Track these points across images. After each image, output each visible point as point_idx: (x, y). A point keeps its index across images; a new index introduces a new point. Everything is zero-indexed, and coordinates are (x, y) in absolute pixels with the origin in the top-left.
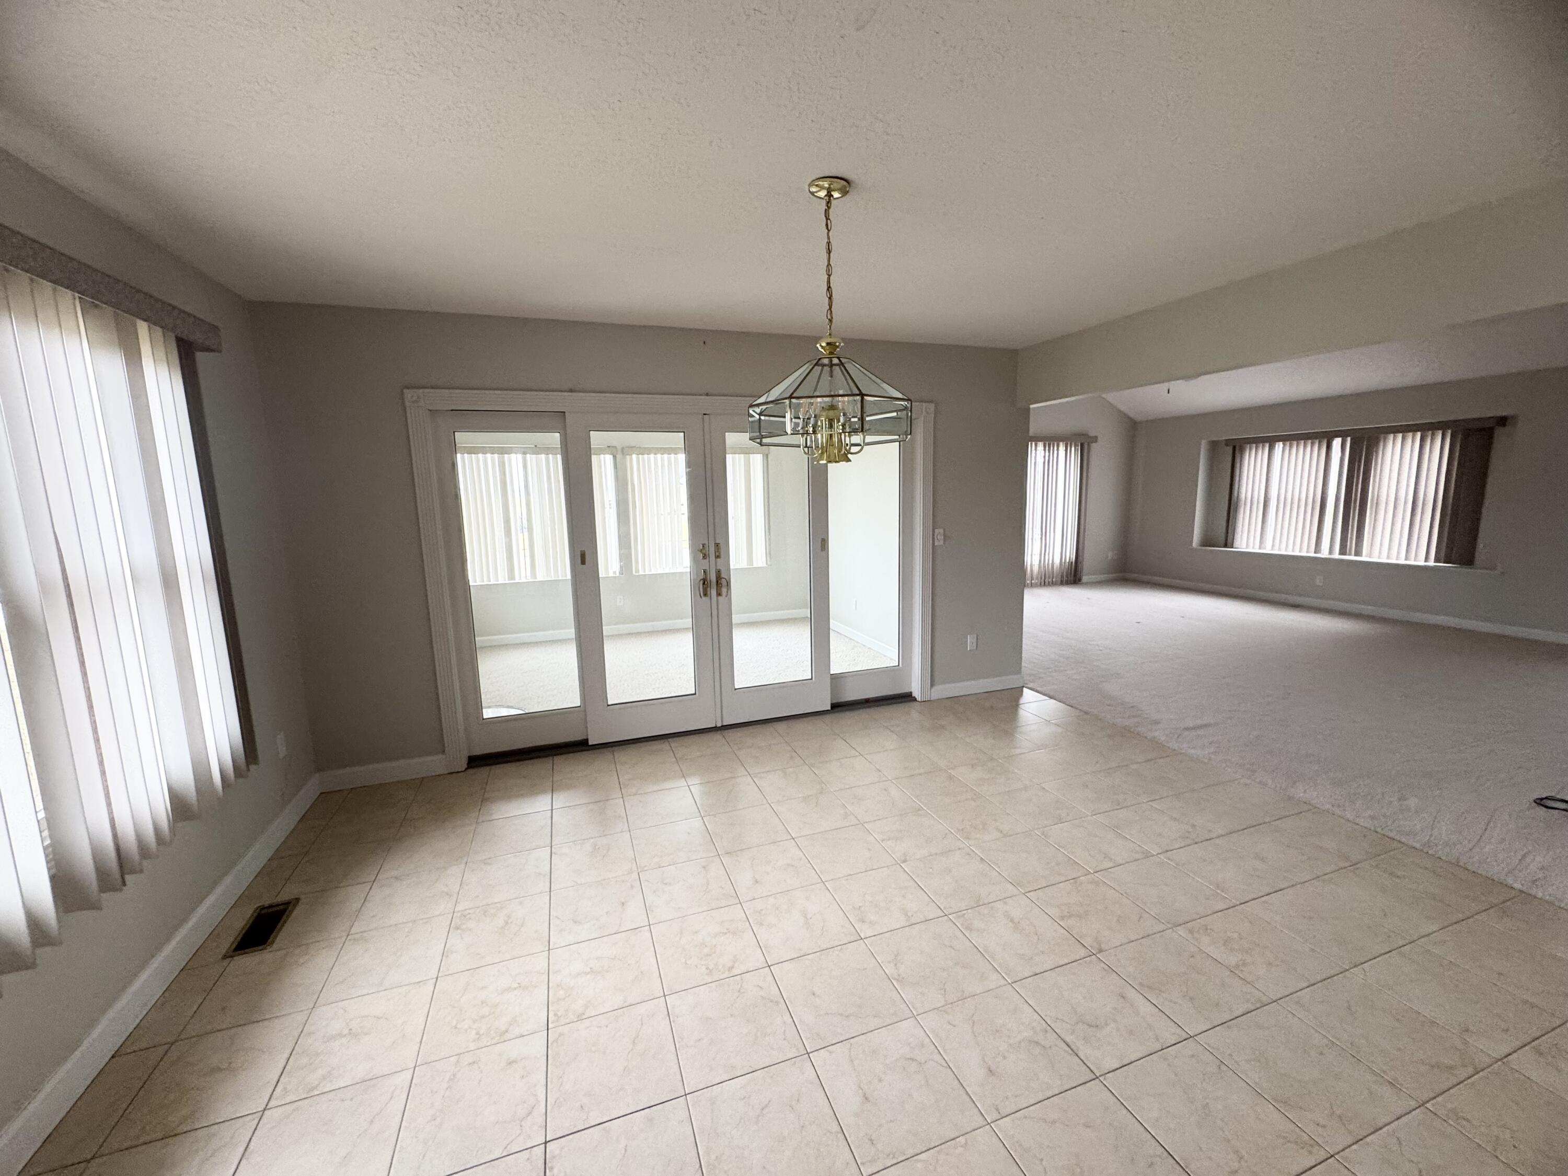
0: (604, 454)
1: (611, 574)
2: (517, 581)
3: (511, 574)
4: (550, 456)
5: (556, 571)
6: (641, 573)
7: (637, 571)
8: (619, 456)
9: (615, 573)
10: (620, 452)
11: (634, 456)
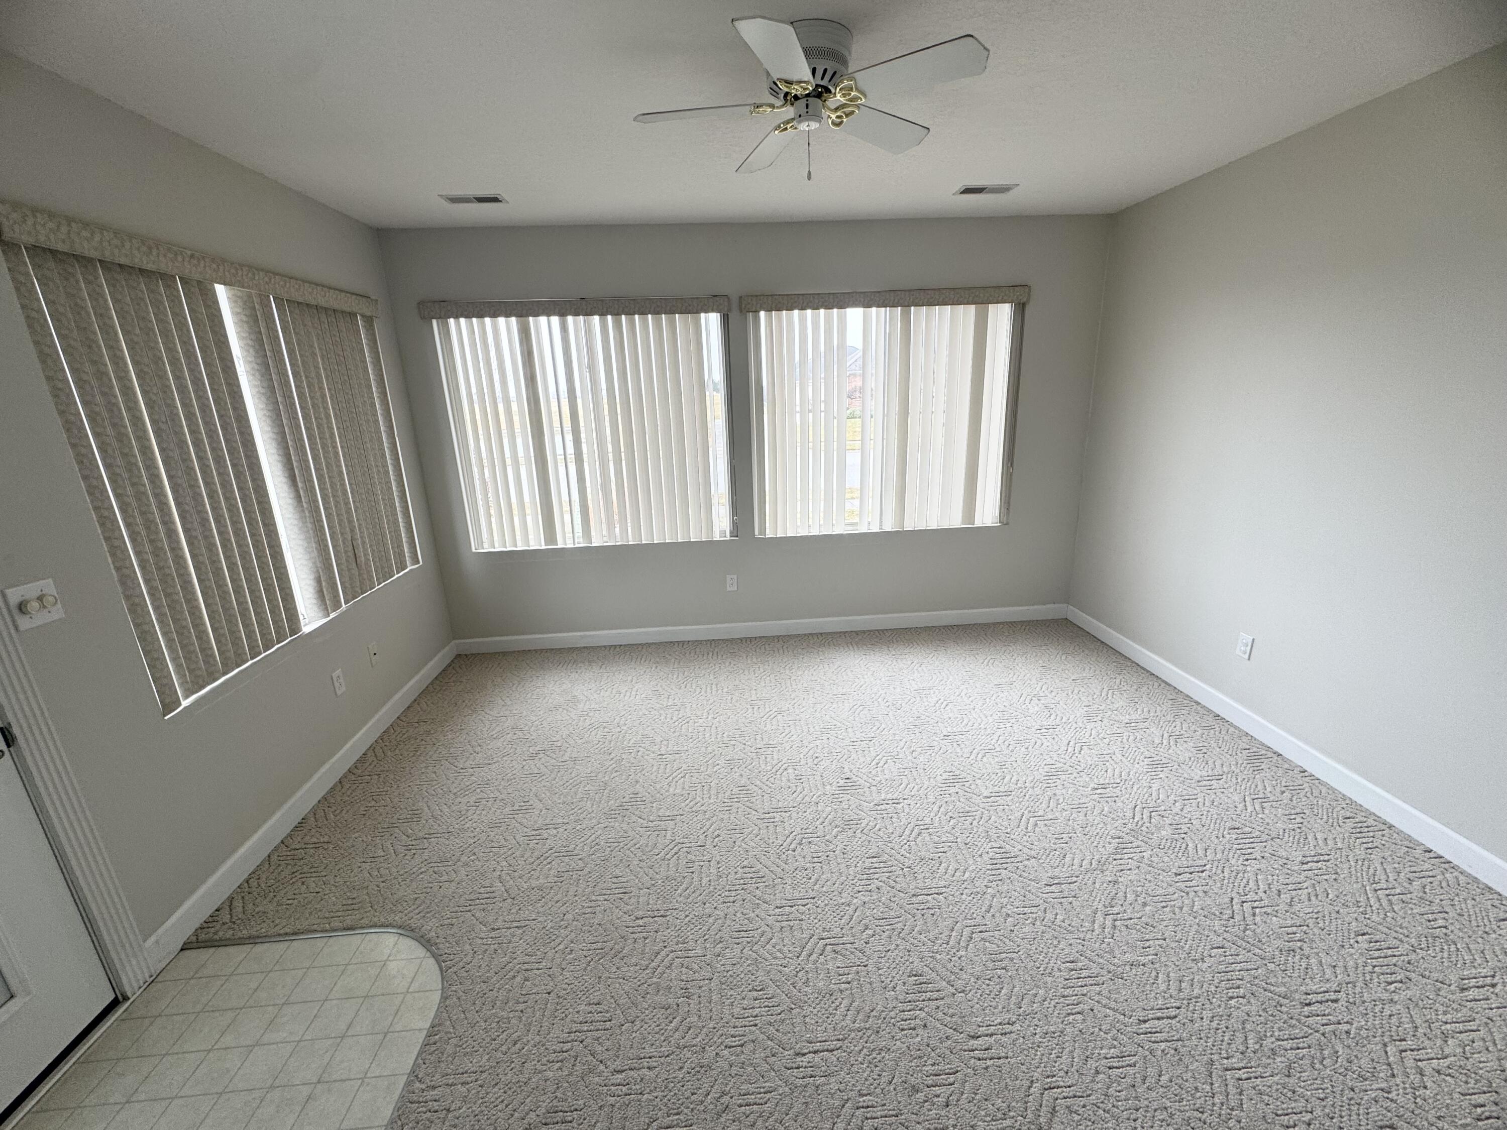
0: (706, 312)
1: (717, 537)
2: (560, 546)
3: (550, 535)
4: (609, 317)
5: (624, 530)
6: (769, 534)
7: (763, 530)
8: (734, 316)
9: (723, 533)
10: (735, 305)
11: (762, 314)
